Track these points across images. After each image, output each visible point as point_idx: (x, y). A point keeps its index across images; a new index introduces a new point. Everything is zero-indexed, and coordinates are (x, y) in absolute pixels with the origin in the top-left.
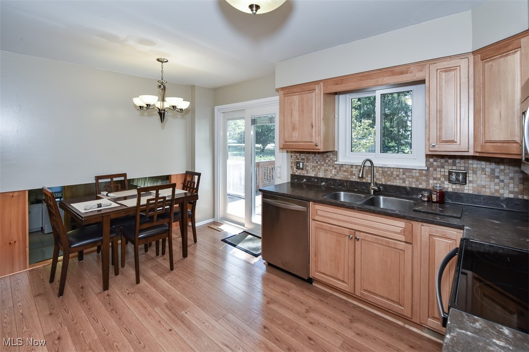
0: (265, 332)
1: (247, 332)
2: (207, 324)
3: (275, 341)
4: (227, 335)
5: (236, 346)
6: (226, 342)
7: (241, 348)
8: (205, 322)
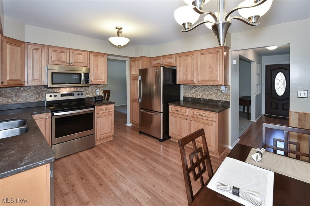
0: (102, 183)
1: (112, 183)
2: (134, 189)
3: (100, 178)
4: (123, 182)
5: (119, 177)
6: (124, 179)
7: (117, 176)
8: (135, 190)
